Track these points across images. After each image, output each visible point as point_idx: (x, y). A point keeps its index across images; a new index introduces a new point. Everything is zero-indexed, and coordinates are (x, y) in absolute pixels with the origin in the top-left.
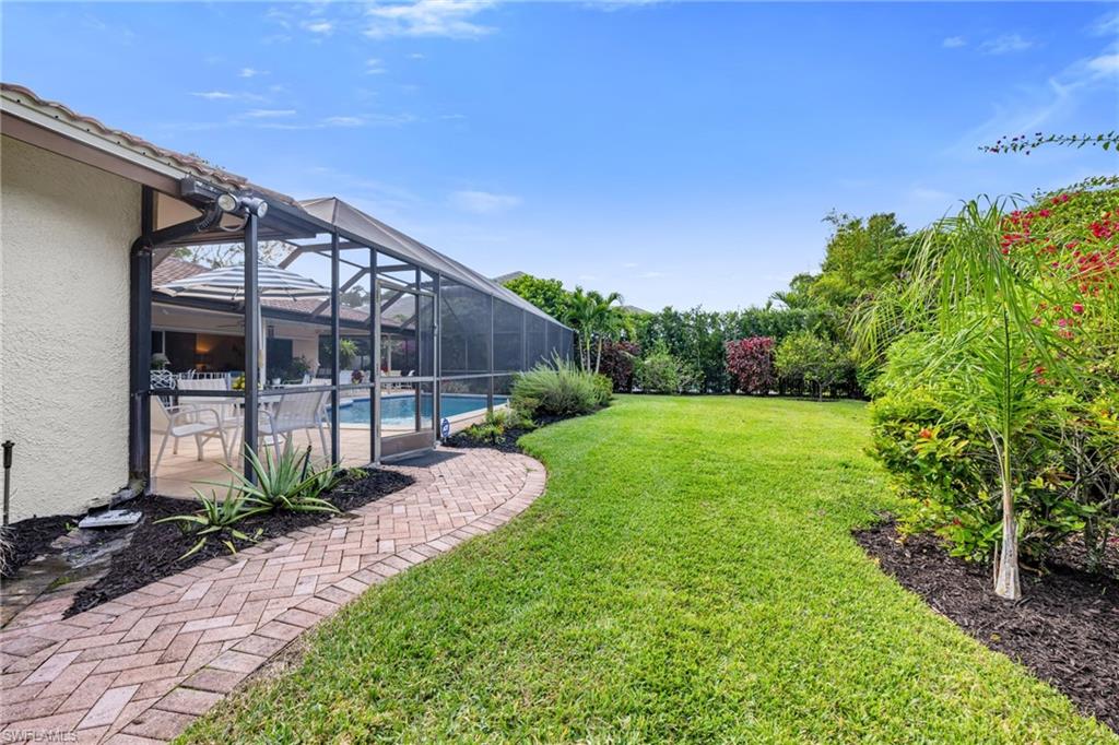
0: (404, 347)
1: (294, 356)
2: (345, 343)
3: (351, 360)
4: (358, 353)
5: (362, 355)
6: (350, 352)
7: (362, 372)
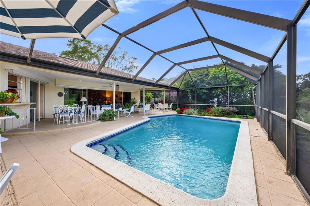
0: (168, 95)
1: (132, 98)
2: (149, 93)
3: (151, 99)
4: (153, 97)
5: (154, 98)
6: (151, 97)
7: (154, 104)
